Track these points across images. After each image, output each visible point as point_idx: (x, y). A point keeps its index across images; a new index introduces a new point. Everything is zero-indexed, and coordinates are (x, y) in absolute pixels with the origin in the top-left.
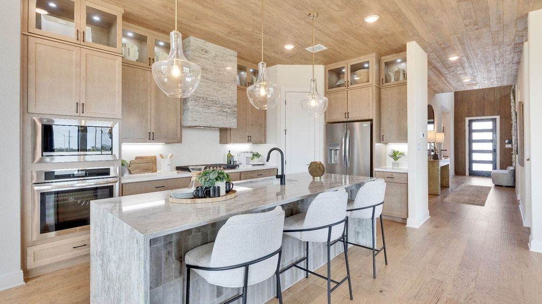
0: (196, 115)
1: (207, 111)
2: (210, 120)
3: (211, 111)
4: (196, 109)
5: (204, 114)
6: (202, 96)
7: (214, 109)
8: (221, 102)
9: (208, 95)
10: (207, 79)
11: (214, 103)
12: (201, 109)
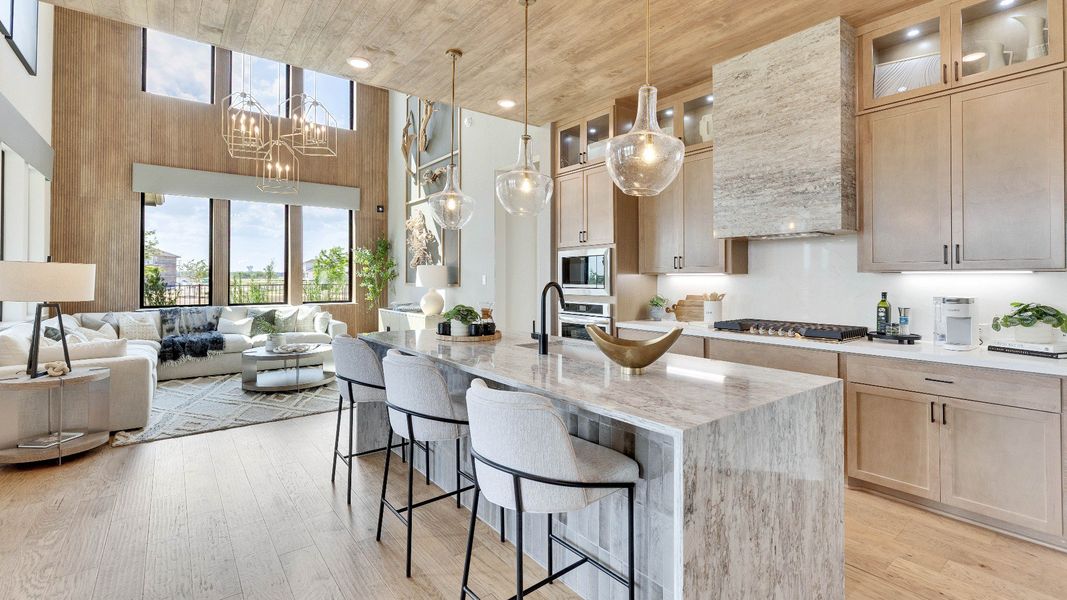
0: (725, 216)
1: (748, 203)
2: (756, 220)
3: (760, 199)
4: (724, 204)
5: (744, 211)
6: (735, 174)
7: (767, 194)
8: (786, 173)
9: (751, 166)
10: (748, 134)
11: (767, 179)
12: (734, 203)
